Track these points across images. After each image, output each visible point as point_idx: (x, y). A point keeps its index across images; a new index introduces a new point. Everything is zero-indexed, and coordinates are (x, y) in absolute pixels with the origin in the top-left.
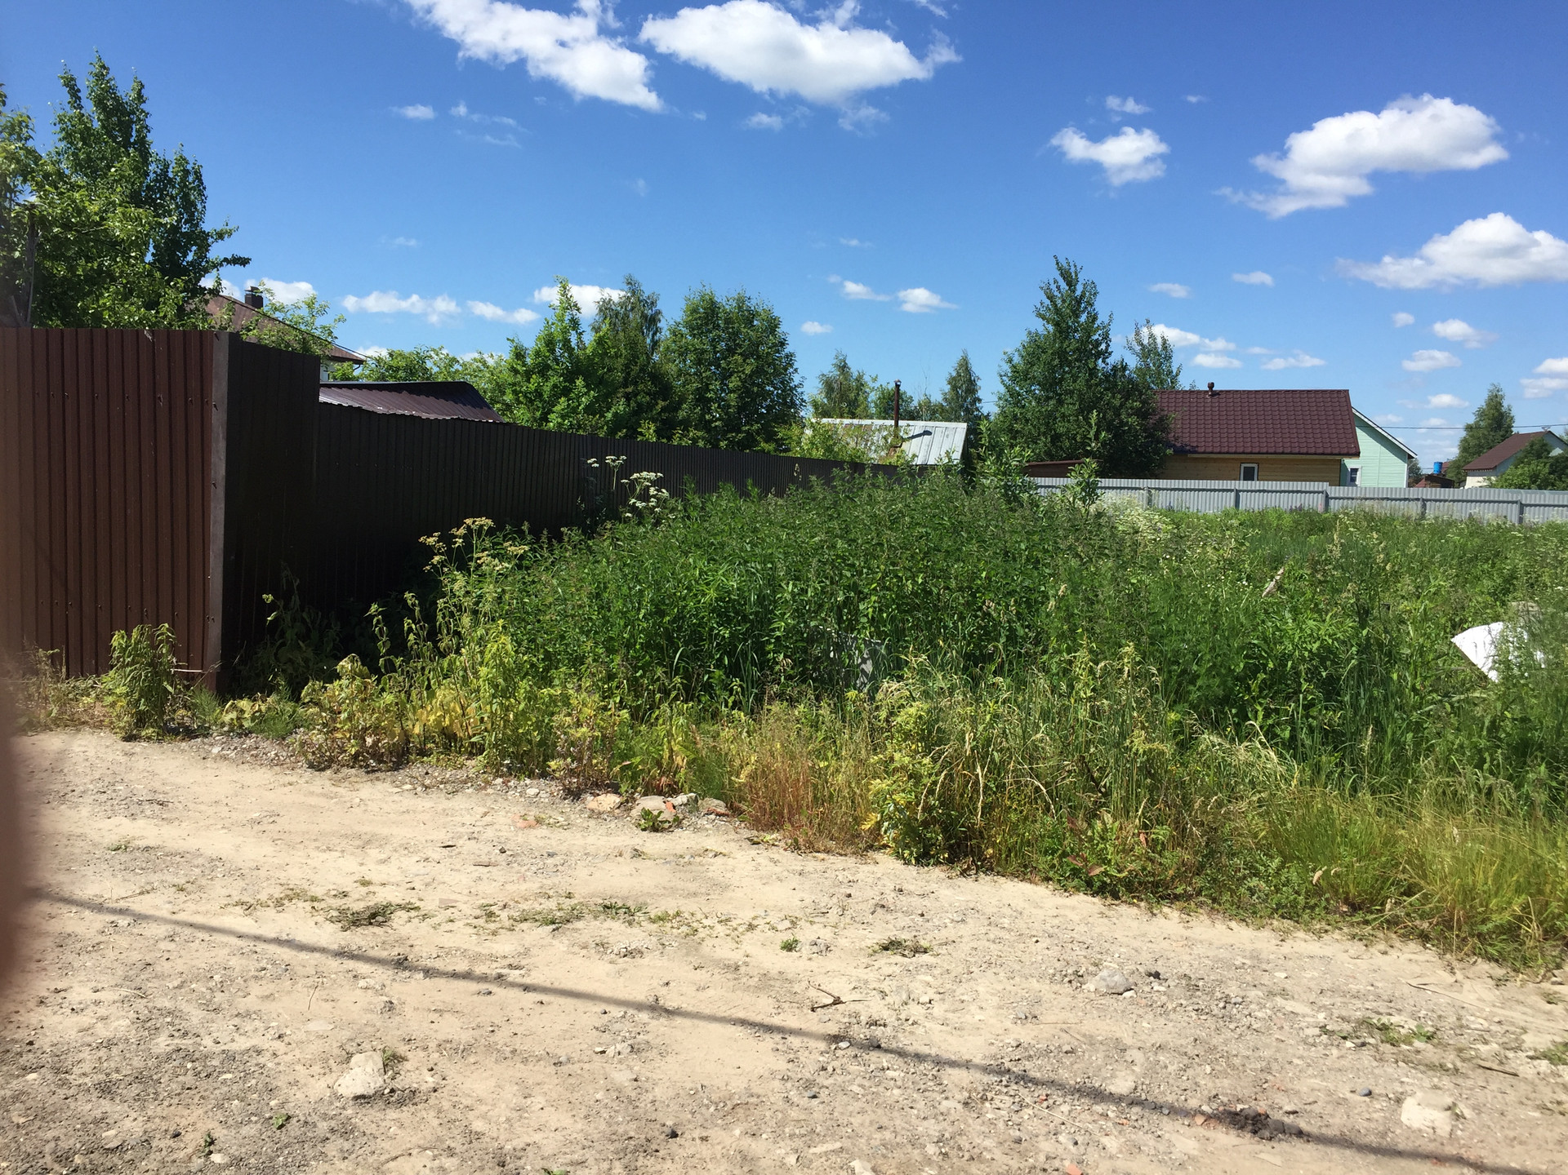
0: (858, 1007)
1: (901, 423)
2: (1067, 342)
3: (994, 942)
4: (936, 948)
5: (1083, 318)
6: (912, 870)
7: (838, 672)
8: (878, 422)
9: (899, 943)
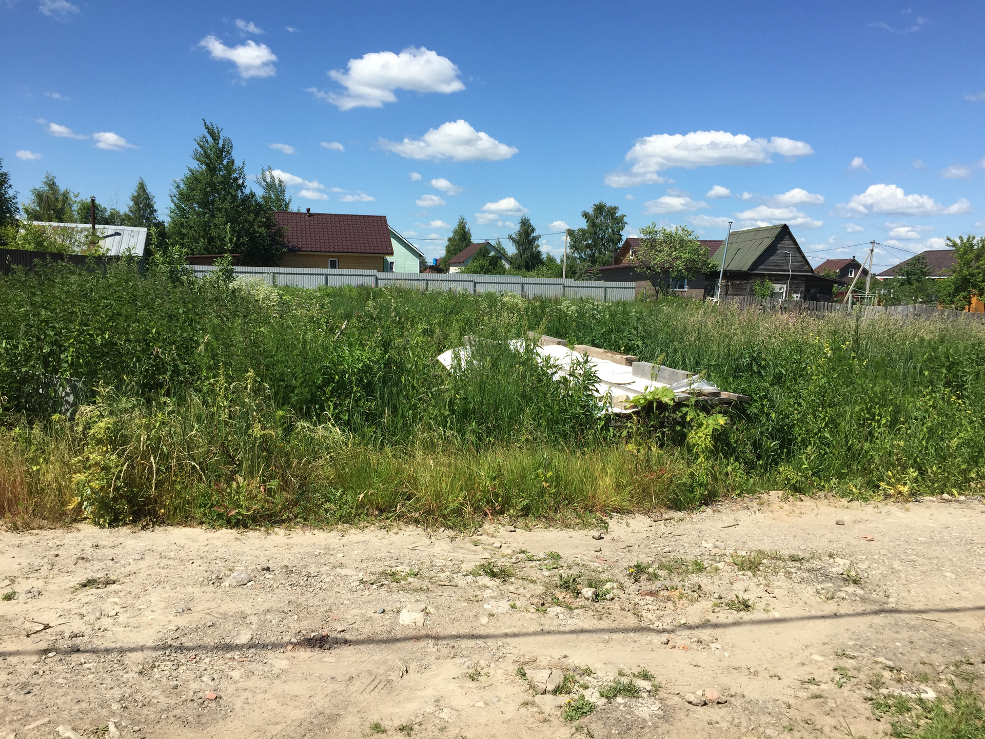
0: (63, 628)
1: (97, 226)
2: (215, 177)
3: (163, 568)
4: (122, 579)
5: (225, 162)
6: (106, 531)
7: (47, 403)
8: (82, 226)
9: (95, 581)
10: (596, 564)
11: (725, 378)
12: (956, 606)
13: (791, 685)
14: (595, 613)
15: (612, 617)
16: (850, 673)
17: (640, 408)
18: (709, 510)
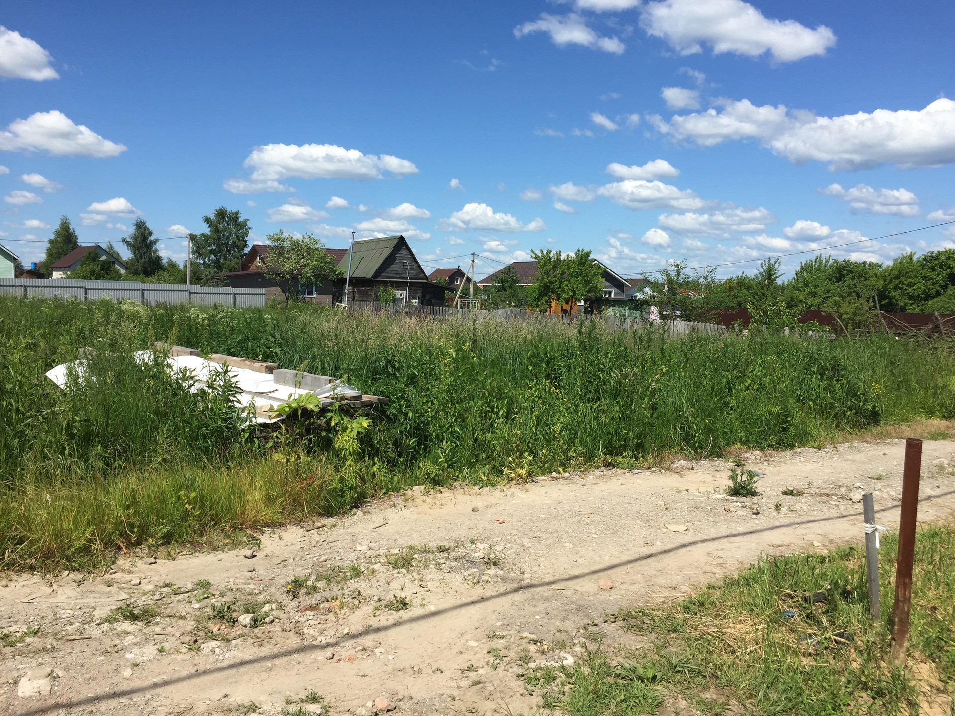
10: (251, 586)
11: (365, 382)
12: (577, 573)
13: (453, 676)
14: (255, 641)
15: (273, 642)
16: (502, 654)
17: (284, 417)
18: (359, 512)
